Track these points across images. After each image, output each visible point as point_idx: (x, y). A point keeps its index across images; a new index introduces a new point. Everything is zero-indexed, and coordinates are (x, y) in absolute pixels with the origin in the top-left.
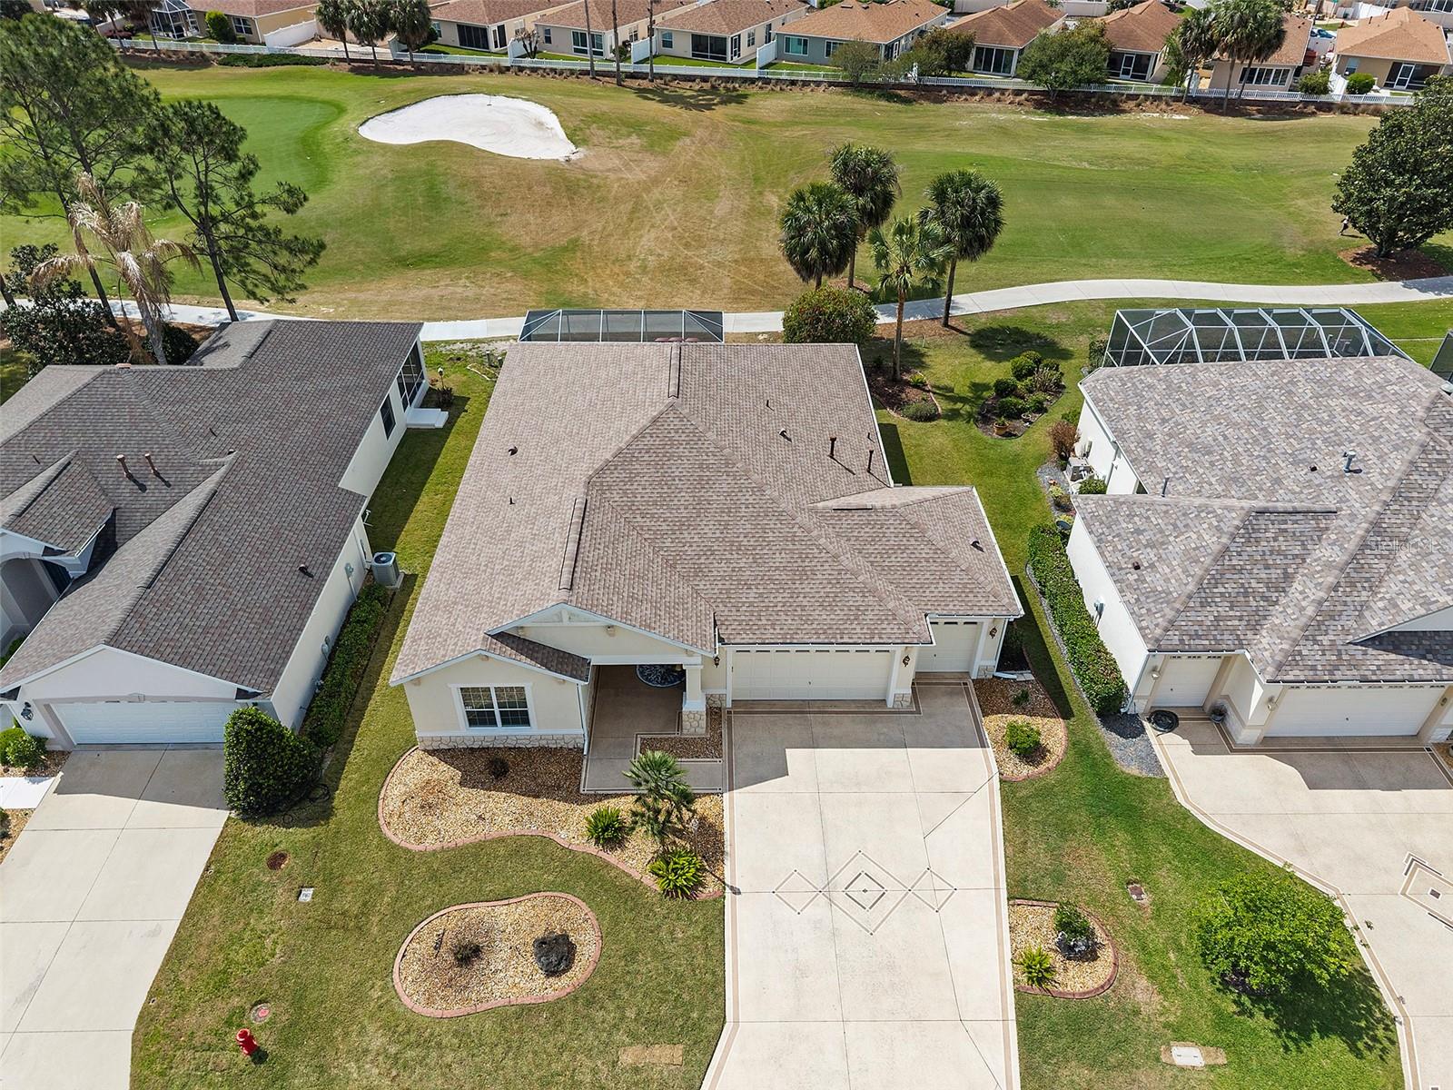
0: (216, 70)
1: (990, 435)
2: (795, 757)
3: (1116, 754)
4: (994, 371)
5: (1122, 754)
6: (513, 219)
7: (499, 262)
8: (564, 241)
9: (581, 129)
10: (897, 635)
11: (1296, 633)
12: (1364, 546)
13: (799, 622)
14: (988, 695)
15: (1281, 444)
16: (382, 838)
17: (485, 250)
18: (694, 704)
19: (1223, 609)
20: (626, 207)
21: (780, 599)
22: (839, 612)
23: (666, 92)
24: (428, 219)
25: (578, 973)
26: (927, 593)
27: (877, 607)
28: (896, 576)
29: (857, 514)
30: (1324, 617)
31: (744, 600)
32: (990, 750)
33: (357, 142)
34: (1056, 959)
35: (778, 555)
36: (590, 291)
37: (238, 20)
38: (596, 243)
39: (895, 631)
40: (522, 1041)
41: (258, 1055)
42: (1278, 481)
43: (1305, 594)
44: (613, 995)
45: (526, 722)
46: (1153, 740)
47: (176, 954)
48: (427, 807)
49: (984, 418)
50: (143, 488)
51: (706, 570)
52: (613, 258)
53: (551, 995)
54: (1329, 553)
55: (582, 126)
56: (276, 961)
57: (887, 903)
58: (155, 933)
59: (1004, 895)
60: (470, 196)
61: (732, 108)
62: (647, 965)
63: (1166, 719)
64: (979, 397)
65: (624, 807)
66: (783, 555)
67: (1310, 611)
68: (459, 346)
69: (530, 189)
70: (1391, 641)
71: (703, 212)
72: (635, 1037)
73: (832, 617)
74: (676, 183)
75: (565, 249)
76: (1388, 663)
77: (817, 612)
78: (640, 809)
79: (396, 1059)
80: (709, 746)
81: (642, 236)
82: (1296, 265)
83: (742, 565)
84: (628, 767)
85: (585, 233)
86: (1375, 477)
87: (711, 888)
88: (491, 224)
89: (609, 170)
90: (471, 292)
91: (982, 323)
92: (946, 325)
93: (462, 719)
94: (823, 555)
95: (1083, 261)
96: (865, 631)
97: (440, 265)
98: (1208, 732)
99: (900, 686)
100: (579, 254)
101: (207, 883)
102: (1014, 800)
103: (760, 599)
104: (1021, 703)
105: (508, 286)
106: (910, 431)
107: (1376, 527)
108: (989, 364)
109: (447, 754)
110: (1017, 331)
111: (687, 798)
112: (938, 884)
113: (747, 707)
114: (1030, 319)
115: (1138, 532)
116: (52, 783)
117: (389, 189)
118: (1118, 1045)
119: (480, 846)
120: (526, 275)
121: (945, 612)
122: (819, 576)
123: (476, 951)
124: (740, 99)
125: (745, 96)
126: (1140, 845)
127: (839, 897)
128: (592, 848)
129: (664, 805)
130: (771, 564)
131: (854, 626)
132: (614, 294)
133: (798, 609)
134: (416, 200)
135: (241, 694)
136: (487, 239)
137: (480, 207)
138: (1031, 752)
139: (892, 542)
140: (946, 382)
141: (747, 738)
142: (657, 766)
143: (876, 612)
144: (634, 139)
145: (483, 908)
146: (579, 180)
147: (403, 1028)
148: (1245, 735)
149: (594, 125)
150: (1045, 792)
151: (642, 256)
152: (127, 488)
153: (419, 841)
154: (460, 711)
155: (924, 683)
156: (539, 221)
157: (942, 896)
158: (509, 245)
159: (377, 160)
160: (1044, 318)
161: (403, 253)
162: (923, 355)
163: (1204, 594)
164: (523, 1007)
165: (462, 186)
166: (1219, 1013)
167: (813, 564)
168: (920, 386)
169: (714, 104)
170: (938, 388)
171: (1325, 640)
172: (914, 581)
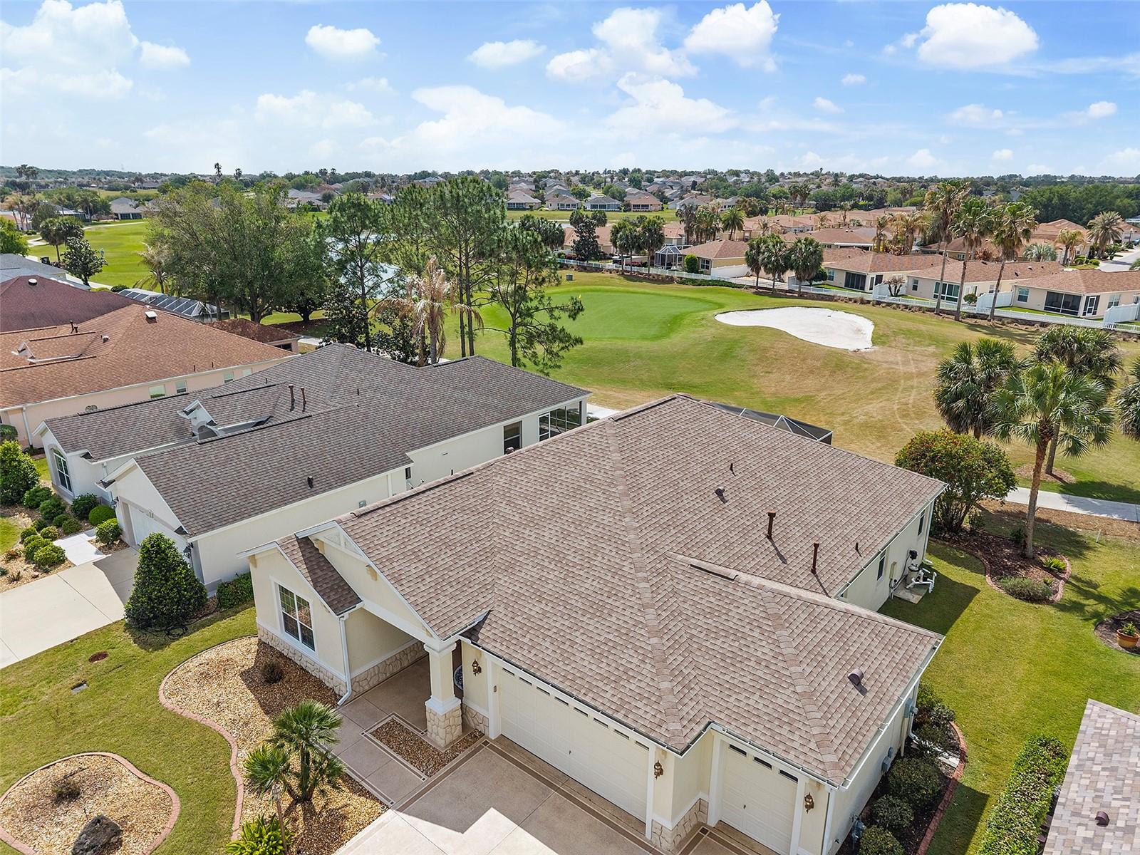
0: (675, 285)
2: (491, 820)
6: (774, 376)
8: (800, 396)
9: (887, 336)
10: (646, 723)
13: (557, 656)
18: (435, 702)
20: (877, 385)
21: (557, 625)
22: (603, 665)
26: (732, 700)
27: (648, 680)
28: (708, 663)
29: (712, 578)
31: (526, 610)
33: (707, 321)
35: (589, 581)
37: (703, 260)
38: (825, 401)
39: (648, 716)
45: (312, 645)
48: (205, 676)
51: (517, 568)
55: (891, 334)
66: (595, 583)
73: (594, 667)
77: (583, 655)
80: (432, 760)
81: (870, 404)
83: (551, 577)
85: (823, 394)
93: (279, 619)
94: (633, 599)
96: (615, 699)
99: (657, 809)
101: (59, 648)
103: (541, 616)
113: (507, 748)
116: (100, 557)
119: (191, 724)
121: (737, 732)
122: (613, 619)
128: (241, 779)
130: (577, 587)
131: (607, 688)
133: (568, 643)
139: (731, 624)
141: (472, 775)
143: (642, 685)
145: (127, 769)
149: (902, 336)
153: (170, 696)
154: (279, 609)
156: (794, 380)
159: (711, 331)
167: (617, 604)
168: (1054, 570)
170: (1079, 580)
172: (727, 678)
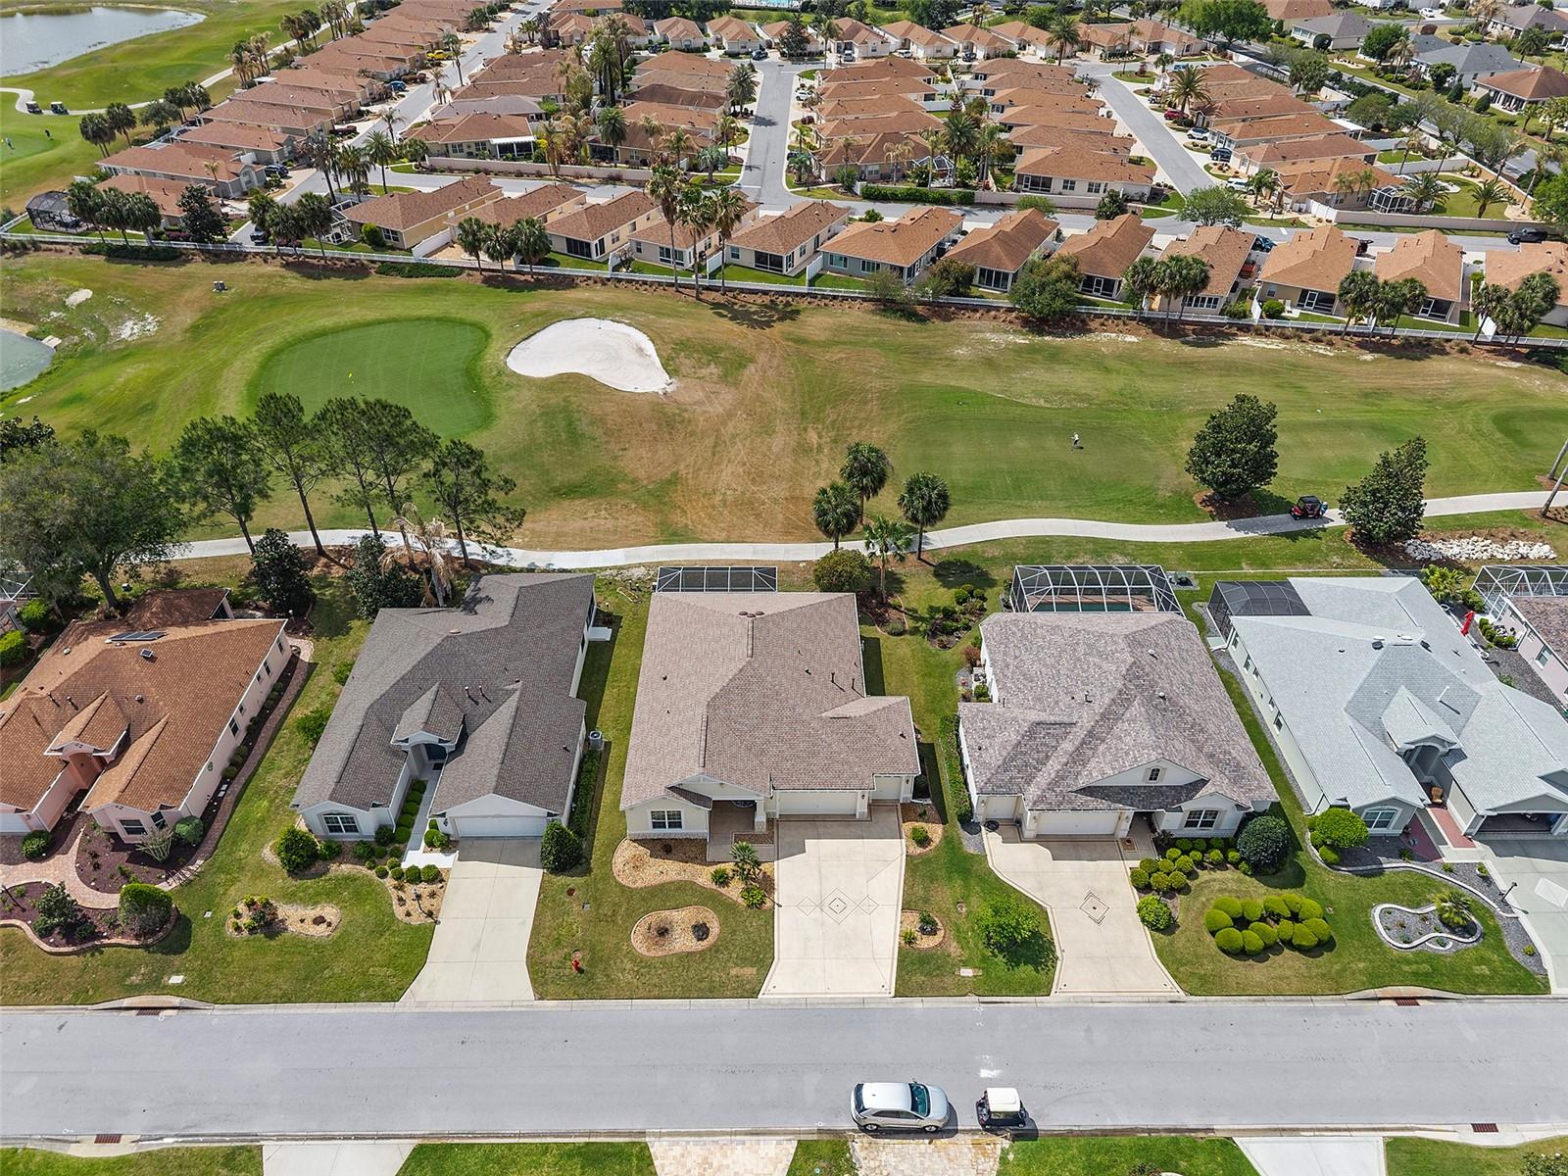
0: (375, 280)
1: (933, 647)
2: (808, 842)
3: (965, 842)
4: (945, 597)
5: (968, 843)
6: (630, 453)
7: (625, 493)
8: (667, 475)
9: (673, 359)
10: (858, 785)
11: (1045, 787)
12: (1083, 743)
13: (811, 778)
14: (907, 812)
15: (1063, 681)
16: (617, 882)
17: (613, 482)
18: (760, 818)
19: (1015, 773)
20: (709, 441)
21: (802, 767)
22: (830, 774)
23: (736, 307)
24: (571, 453)
25: (711, 939)
26: (875, 763)
27: (849, 771)
28: (859, 754)
29: (841, 721)
30: (1060, 777)
31: (785, 767)
32: (903, 841)
33: (507, 376)
34: (918, 935)
35: (801, 744)
36: (689, 523)
37: (388, 231)
38: (690, 476)
39: (857, 783)
40: (689, 966)
41: (580, 971)
42: (1057, 703)
43: (1053, 766)
44: (727, 948)
45: (680, 827)
46: (984, 836)
47: (536, 931)
48: (636, 867)
49: (933, 634)
50: (477, 703)
51: (766, 752)
52: (703, 491)
53: (700, 948)
54: (1067, 746)
55: (674, 355)
56: (580, 934)
57: (847, 911)
58: (523, 923)
59: (900, 908)
60: (598, 433)
61: (786, 326)
62: (740, 937)
63: (992, 825)
64: (932, 618)
65: (729, 867)
66: (804, 744)
67: (1053, 776)
68: (608, 572)
69: (641, 425)
70: (1089, 791)
71: (764, 448)
72: (736, 965)
73: (827, 776)
74: (744, 416)
75: (669, 482)
76: (1086, 801)
77: (820, 773)
78: (736, 868)
79: (638, 972)
80: (768, 838)
81: (721, 471)
82: (1161, 506)
83: (784, 749)
84: (731, 848)
85: (682, 467)
86: (1096, 707)
87: (768, 904)
88: (615, 458)
89: (695, 403)
90: (610, 524)
91: (944, 557)
92: (919, 559)
93: (651, 825)
94: (824, 743)
95: (1019, 503)
96: (843, 783)
97: (583, 495)
98: (1012, 832)
99: (862, 808)
100: (679, 487)
101: (541, 902)
102: (912, 865)
103: (793, 767)
104: (922, 816)
105: (634, 518)
106: (888, 643)
107: (1090, 733)
108: (942, 590)
109: (642, 841)
110: (966, 564)
111: (757, 864)
112: (871, 903)
113: (787, 818)
114: (975, 553)
115: (984, 729)
116: (455, 855)
117: (539, 424)
118: (938, 968)
119: (663, 885)
120: (645, 506)
121: (882, 773)
123: (667, 930)
124: (791, 315)
125: (797, 312)
126: (966, 886)
127: (826, 909)
128: (714, 886)
129: (747, 867)
130: (798, 749)
131: (837, 781)
132: (705, 525)
133: (811, 772)
134: (560, 435)
135: (549, 815)
136: (615, 471)
137: (606, 442)
138: (923, 841)
139: (859, 736)
140: (914, 605)
141: (785, 834)
142: (743, 849)
143: (848, 774)
144: (713, 369)
145: (667, 913)
146: (674, 414)
147: (638, 960)
148: (1028, 833)
149: (682, 354)
150: (926, 861)
151: (723, 490)
152: (469, 703)
153: (634, 883)
154: (650, 821)
155: (875, 806)
156: (650, 455)
157: (872, 908)
158: (630, 478)
159: (526, 394)
160: (984, 552)
161: (557, 484)
162: (903, 582)
163: (1005, 766)
164: (688, 953)
165: (592, 423)
166: (983, 956)
167: (819, 748)
168: (897, 608)
169: (774, 321)
170: (908, 609)
171: (1058, 790)
172: (869, 756)
